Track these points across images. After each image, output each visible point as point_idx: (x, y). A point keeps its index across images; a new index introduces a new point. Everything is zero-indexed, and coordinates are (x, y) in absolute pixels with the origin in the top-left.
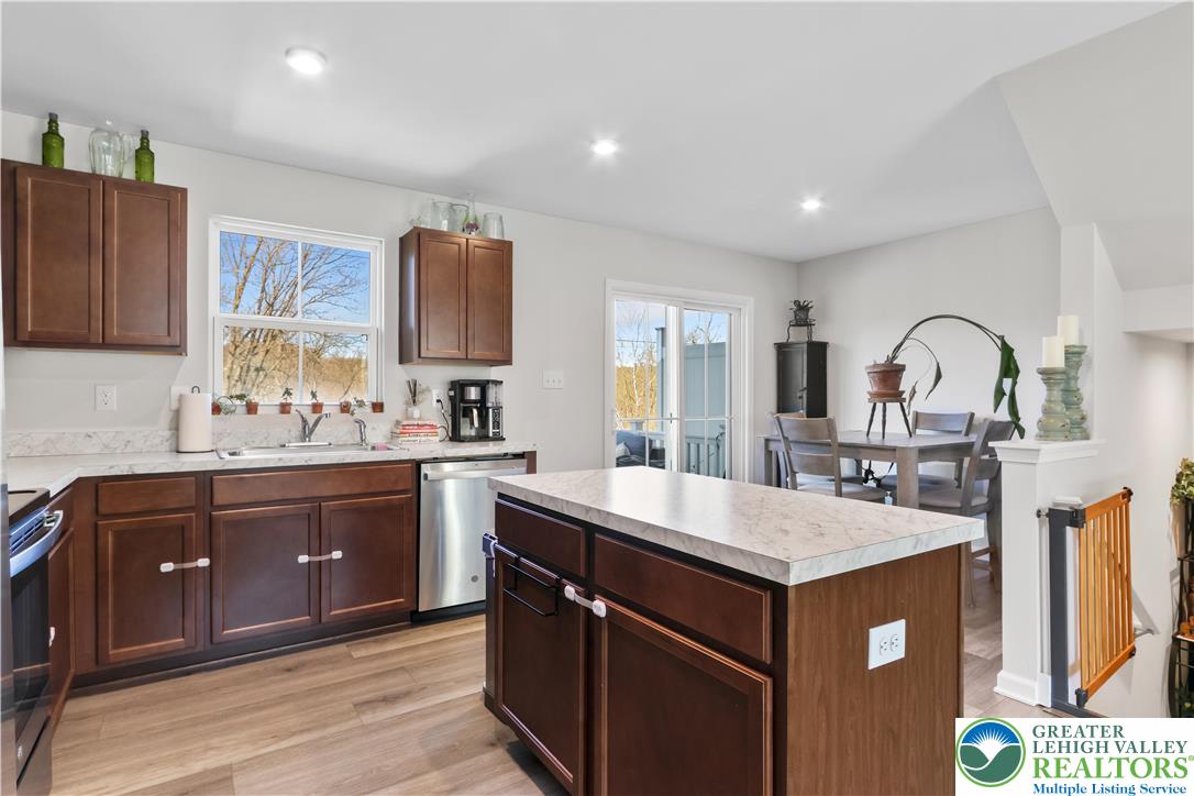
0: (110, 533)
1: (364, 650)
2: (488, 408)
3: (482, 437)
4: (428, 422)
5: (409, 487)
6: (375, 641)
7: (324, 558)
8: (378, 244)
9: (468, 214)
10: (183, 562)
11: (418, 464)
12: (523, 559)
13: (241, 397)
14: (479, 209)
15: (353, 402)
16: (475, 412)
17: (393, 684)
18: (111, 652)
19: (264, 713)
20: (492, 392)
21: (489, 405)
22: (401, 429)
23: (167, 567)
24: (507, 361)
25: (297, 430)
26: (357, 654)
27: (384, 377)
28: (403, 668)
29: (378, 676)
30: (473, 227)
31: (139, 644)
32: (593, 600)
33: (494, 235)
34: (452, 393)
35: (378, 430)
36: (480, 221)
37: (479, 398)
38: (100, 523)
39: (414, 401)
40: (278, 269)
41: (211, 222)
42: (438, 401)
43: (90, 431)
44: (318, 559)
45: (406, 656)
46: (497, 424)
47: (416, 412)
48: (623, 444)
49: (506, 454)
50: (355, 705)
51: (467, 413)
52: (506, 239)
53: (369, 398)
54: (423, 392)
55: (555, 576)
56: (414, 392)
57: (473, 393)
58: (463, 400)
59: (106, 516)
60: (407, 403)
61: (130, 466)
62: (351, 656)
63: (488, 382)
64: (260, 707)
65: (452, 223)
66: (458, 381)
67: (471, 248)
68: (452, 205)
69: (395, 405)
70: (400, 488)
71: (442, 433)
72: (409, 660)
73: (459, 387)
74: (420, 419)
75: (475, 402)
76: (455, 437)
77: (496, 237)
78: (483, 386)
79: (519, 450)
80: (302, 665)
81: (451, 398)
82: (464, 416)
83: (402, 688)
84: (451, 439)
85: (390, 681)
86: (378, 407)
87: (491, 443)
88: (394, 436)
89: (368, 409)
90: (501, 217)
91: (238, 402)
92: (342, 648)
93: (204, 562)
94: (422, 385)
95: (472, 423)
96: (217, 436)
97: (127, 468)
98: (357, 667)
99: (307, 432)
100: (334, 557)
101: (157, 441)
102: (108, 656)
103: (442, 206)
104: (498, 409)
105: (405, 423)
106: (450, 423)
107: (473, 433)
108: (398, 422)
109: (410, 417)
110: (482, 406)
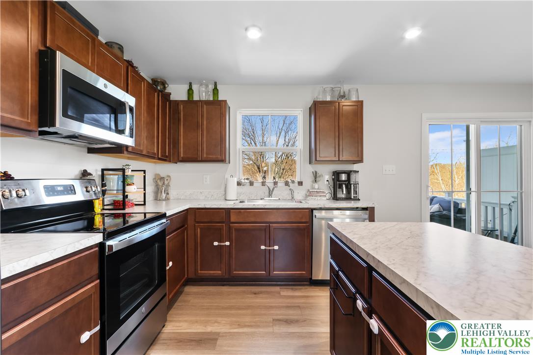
0: (199, 229)
1: (286, 292)
2: (351, 184)
3: (348, 198)
4: (321, 191)
5: (308, 220)
6: (292, 289)
7: (271, 248)
8: (300, 112)
9: (340, 92)
10: (221, 242)
11: (312, 210)
12: (340, 273)
13: (247, 179)
14: (346, 88)
15: (290, 181)
16: (344, 186)
17: (292, 314)
18: (199, 272)
19: (240, 312)
20: (353, 176)
21: (352, 183)
22: (309, 193)
23: (216, 244)
24: (361, 161)
25: (266, 193)
26: (283, 293)
27: (303, 170)
28: (299, 306)
29: (288, 307)
30: (343, 96)
31: (208, 271)
32: (371, 318)
33: (354, 98)
34: (333, 177)
35: (300, 193)
36: (347, 93)
37: (346, 179)
38: (196, 224)
39: (316, 181)
40: (290, 132)
41: (238, 112)
42: (327, 181)
43: (202, 191)
44: (268, 248)
45: (303, 301)
46: (356, 192)
47: (316, 186)
48: (438, 204)
49: (357, 208)
50: (273, 320)
51: (340, 187)
52: (360, 100)
53: (297, 180)
54: (320, 176)
55: (353, 290)
56: (316, 177)
57: (344, 177)
58: (338, 180)
59: (198, 222)
60: (313, 182)
61: (205, 205)
62: (280, 293)
63: (351, 171)
64: (239, 308)
65: (332, 96)
66: (336, 171)
67: (341, 107)
68: (333, 88)
69: (308, 182)
70: (304, 221)
71: (328, 196)
72: (303, 303)
73: (336, 174)
74: (318, 189)
75: (345, 181)
76: (335, 198)
77: (354, 100)
78: (349, 173)
79: (365, 206)
80: (261, 293)
81: (333, 179)
82: (339, 188)
83: (295, 317)
84: (333, 199)
85: (291, 312)
86: (300, 183)
87: (352, 202)
88: (307, 196)
89: (297, 184)
90: (357, 90)
91: (247, 181)
92: (277, 289)
93: (227, 243)
94: (319, 173)
95: (343, 192)
96: (239, 194)
97: (203, 205)
98: (281, 300)
99: (270, 194)
100: (275, 249)
101: (220, 195)
102: (198, 273)
103: (328, 90)
104: (356, 184)
105: (311, 191)
106: (333, 191)
107: (343, 196)
108: (309, 190)
109: (313, 188)
110: (348, 183)
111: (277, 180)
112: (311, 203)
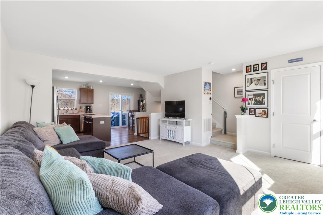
3: (90, 113)
4: (83, 111)
5: (78, 118)
8: (76, 89)
11: (80, 115)
14: (89, 85)
15: (73, 109)
20: (91, 107)
22: (79, 112)
24: (93, 103)
25: (65, 112)
30: (88, 87)
33: (91, 88)
35: (76, 112)
42: (84, 108)
46: (92, 111)
51: (88, 110)
52: (93, 89)
56: (81, 107)
57: (89, 107)
67: (88, 90)
68: (86, 85)
69: (78, 109)
73: (87, 107)
84: (85, 113)
86: (76, 109)
88: (78, 112)
89: (75, 109)
90: (92, 86)
94: (82, 106)
99: (67, 112)
103: (84, 85)
104: (92, 109)
106: (85, 111)
107: (88, 112)
109: (80, 110)
110: (90, 109)
111: (68, 108)
112: (80, 114)
